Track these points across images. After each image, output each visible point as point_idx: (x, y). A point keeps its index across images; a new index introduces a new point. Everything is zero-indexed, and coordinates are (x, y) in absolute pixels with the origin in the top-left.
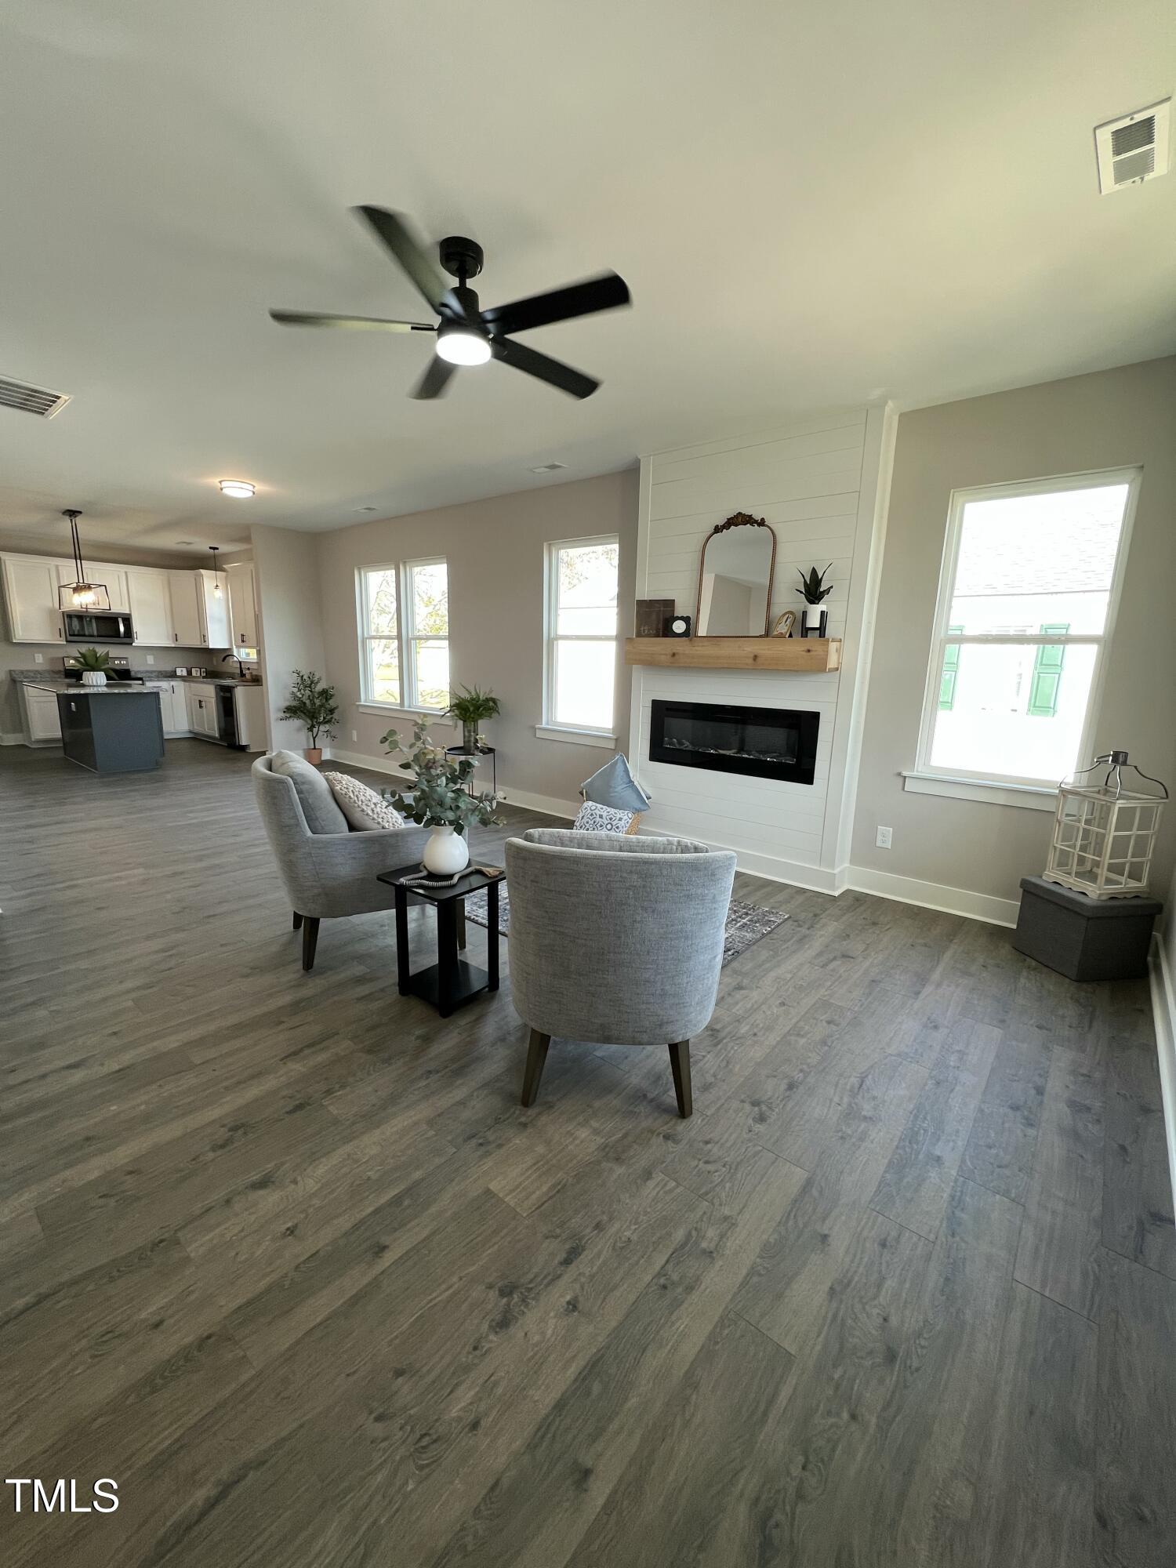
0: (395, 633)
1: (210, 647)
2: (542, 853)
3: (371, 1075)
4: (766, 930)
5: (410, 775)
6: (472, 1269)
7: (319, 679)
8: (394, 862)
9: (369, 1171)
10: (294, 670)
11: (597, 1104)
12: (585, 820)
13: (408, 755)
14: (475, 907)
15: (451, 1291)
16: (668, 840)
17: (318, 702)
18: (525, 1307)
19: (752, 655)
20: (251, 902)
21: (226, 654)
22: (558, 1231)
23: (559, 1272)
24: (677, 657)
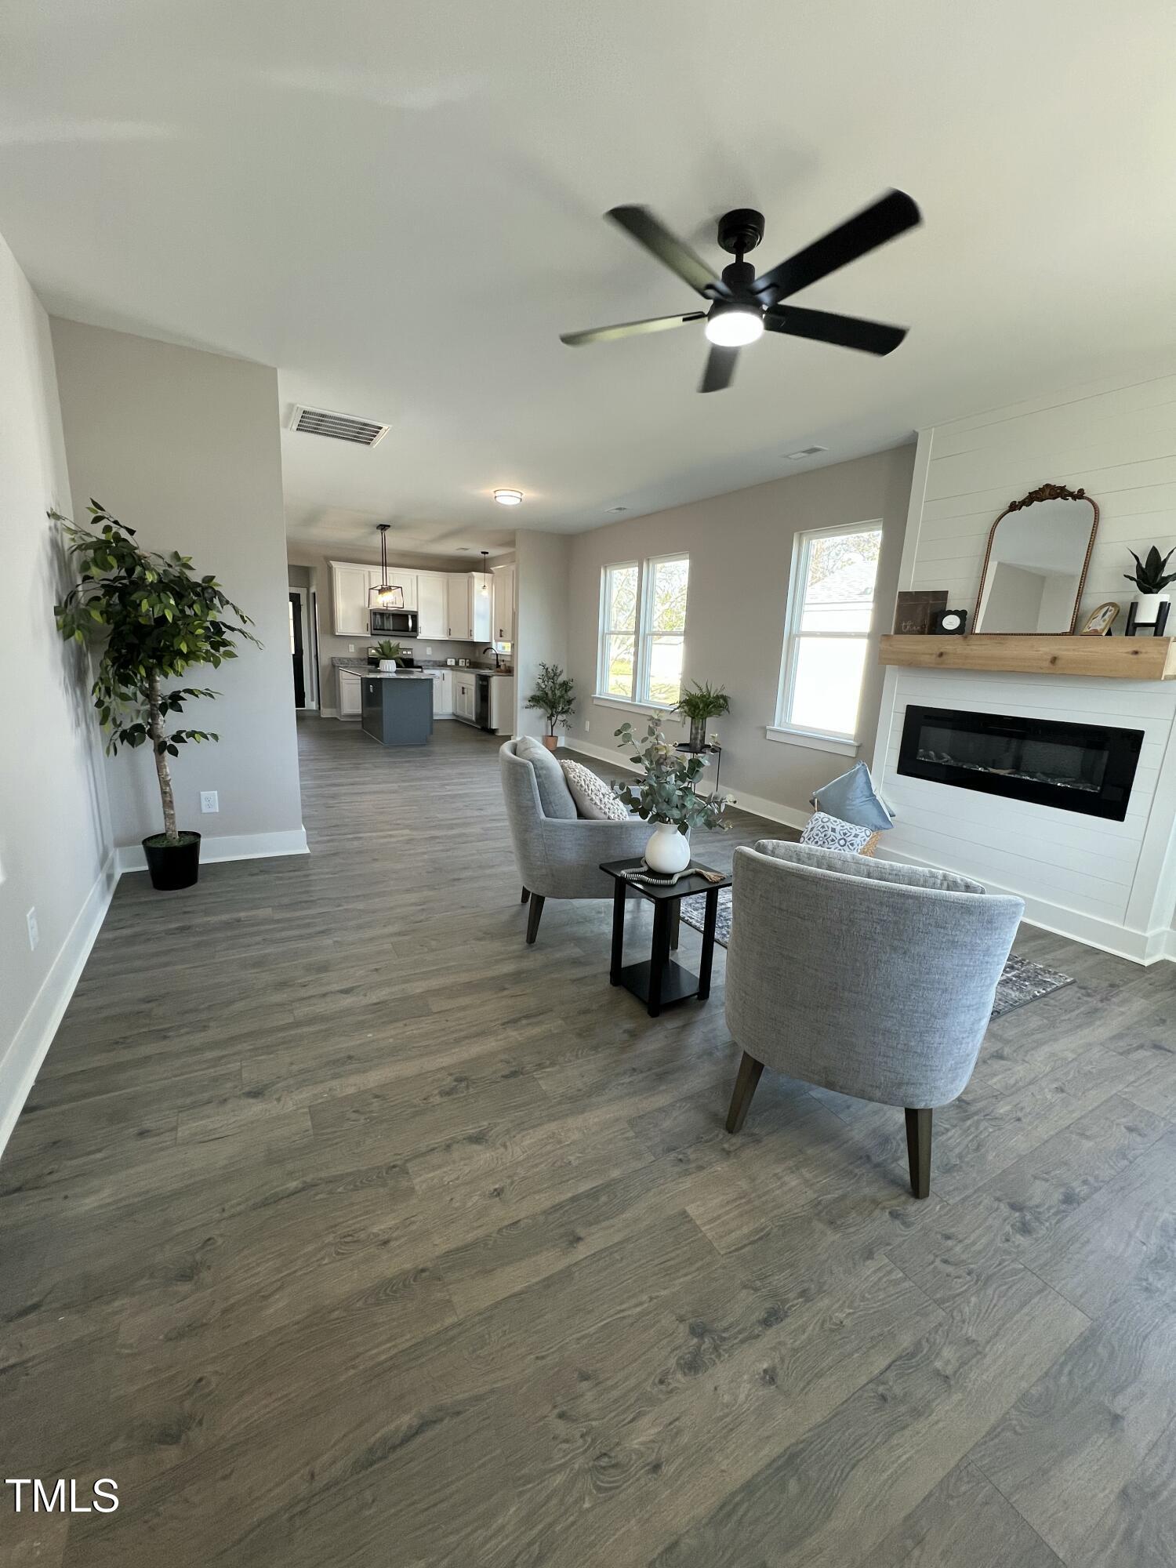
0: (632, 629)
1: (475, 641)
2: (776, 868)
3: (579, 1059)
4: (1038, 991)
5: (640, 769)
6: (663, 1293)
7: (561, 672)
8: (616, 854)
9: (571, 1155)
10: (538, 663)
11: (810, 1151)
12: (815, 832)
13: (641, 749)
14: (692, 910)
15: (638, 1309)
16: (930, 872)
17: (558, 693)
18: (716, 1357)
19: (1049, 657)
20: (488, 872)
21: (486, 647)
22: (758, 1283)
23: (756, 1332)
24: (944, 657)
